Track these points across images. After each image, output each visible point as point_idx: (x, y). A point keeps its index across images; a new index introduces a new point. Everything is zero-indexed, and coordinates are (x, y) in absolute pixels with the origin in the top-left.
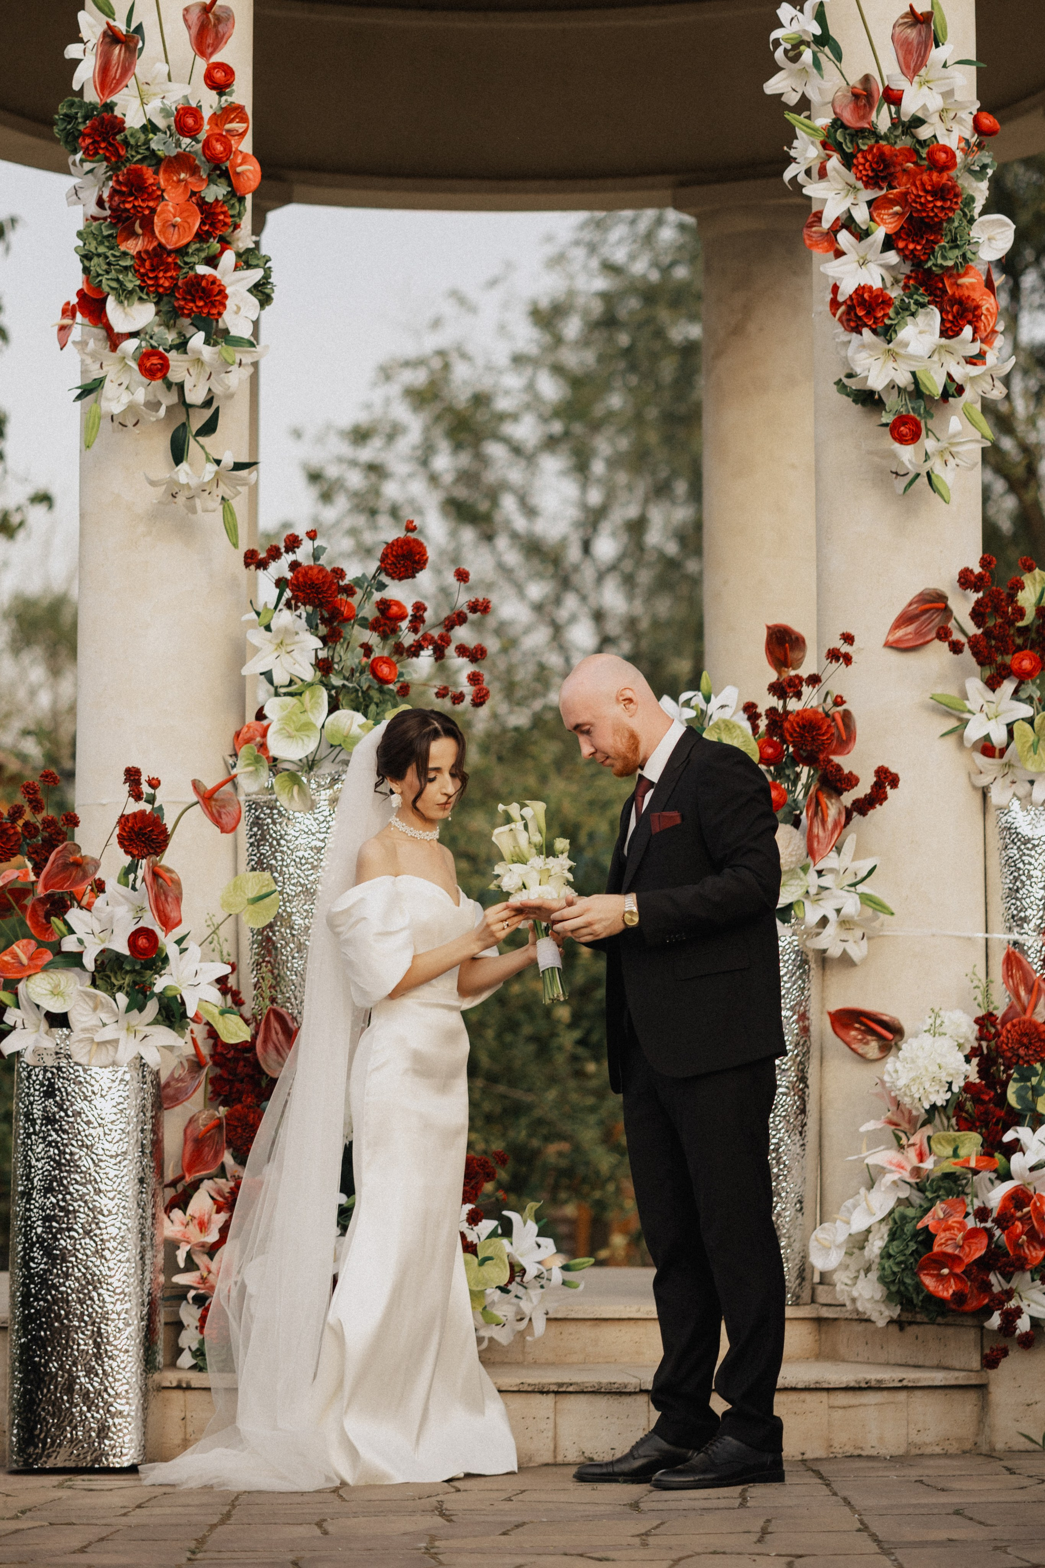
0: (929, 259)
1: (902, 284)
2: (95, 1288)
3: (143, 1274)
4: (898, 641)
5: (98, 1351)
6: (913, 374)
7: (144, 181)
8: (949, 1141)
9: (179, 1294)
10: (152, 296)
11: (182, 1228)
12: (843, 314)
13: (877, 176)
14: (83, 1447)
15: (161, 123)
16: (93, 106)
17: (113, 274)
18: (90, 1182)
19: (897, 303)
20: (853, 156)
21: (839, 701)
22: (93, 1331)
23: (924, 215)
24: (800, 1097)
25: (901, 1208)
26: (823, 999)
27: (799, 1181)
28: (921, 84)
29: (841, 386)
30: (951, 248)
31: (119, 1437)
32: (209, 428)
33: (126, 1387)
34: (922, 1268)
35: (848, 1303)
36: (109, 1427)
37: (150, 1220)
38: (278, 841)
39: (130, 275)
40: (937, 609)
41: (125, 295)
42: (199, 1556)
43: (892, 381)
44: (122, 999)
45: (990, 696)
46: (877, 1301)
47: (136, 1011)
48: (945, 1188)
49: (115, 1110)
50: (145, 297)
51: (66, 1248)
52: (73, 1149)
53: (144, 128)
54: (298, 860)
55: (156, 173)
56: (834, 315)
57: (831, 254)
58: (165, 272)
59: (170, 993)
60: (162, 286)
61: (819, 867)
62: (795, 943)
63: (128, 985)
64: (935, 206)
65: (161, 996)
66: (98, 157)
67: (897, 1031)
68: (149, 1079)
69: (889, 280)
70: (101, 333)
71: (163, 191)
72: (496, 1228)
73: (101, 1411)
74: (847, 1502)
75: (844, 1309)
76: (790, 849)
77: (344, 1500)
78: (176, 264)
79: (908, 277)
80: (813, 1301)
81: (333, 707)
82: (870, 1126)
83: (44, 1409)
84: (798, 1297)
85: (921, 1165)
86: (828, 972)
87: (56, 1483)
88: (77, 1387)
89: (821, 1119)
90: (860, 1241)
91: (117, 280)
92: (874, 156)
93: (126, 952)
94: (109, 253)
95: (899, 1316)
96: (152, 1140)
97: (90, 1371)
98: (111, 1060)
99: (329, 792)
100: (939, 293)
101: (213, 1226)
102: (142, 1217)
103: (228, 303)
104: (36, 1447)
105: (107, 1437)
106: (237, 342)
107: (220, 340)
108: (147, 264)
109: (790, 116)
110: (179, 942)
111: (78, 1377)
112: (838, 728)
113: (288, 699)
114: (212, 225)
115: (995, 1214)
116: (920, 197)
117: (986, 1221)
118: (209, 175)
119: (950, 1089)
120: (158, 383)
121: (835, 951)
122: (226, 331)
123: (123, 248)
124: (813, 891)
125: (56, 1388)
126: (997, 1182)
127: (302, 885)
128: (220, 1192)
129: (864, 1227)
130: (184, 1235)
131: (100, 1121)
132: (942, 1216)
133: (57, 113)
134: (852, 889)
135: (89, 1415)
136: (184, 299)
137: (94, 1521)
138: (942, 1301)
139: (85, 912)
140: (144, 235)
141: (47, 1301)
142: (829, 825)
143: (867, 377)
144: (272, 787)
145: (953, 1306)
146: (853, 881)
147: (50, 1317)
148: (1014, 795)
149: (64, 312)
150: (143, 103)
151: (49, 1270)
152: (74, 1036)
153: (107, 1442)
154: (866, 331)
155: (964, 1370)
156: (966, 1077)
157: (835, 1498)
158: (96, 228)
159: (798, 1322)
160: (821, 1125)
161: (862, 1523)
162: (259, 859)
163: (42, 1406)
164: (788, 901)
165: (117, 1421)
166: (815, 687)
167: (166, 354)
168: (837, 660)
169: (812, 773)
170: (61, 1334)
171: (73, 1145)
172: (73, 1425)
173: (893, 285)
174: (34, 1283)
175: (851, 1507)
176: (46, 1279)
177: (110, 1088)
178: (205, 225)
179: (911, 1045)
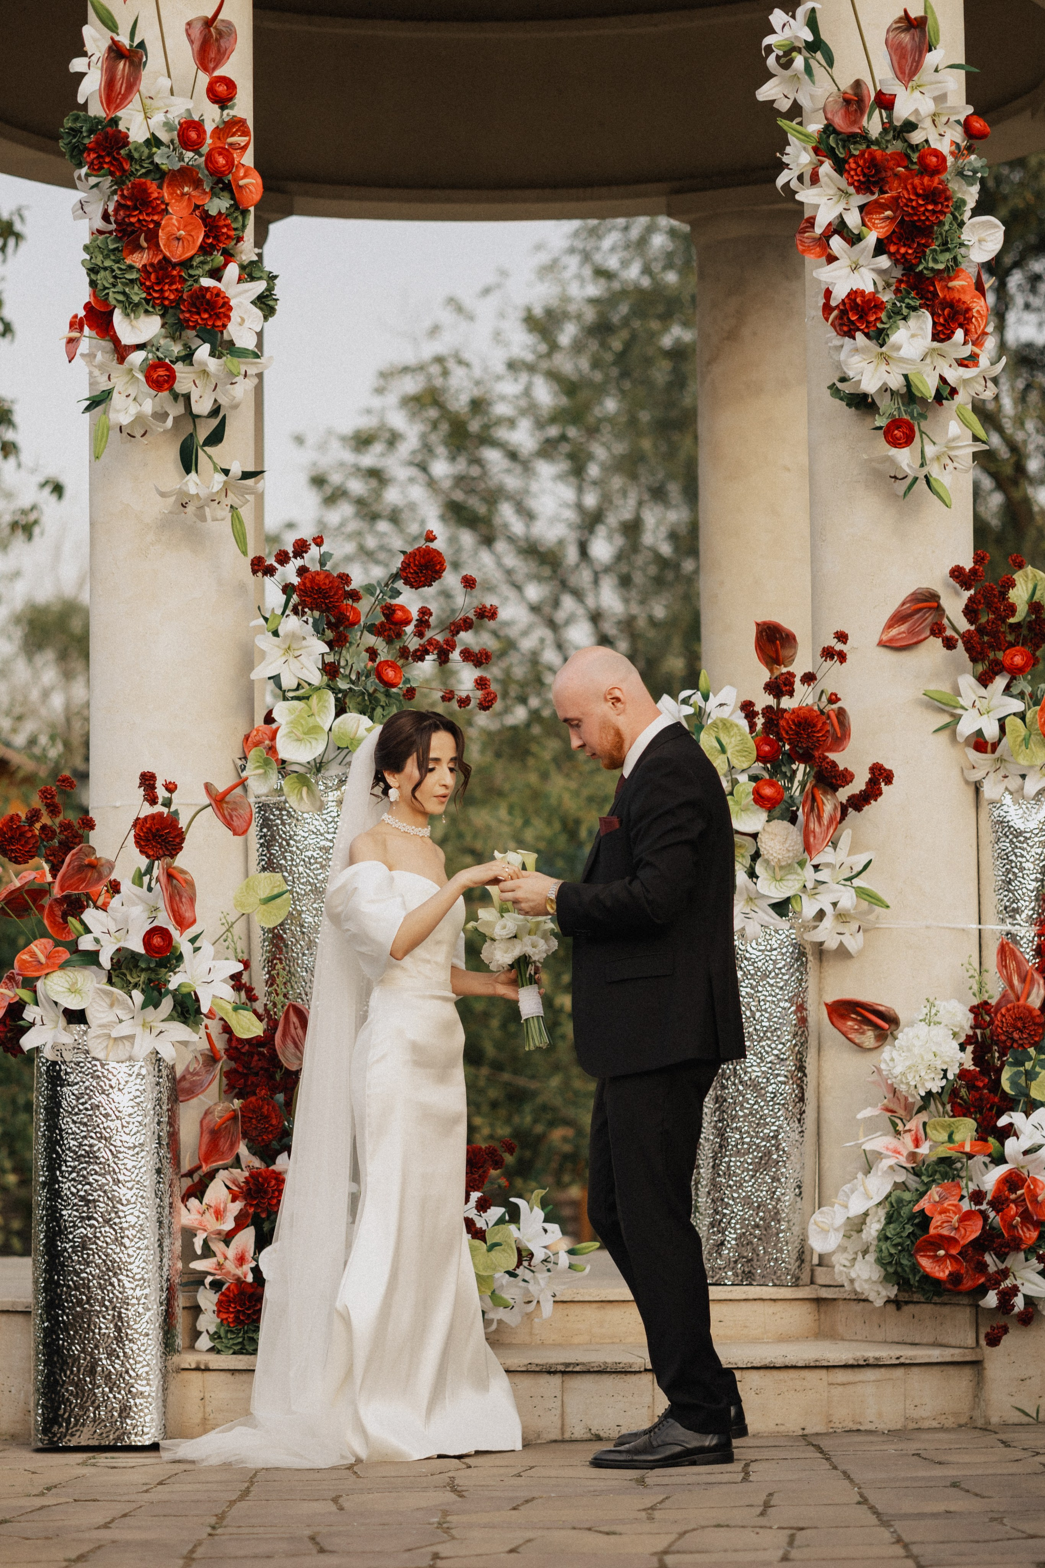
0: (920, 262)
1: (893, 288)
2: (115, 1274)
3: (161, 1261)
4: (891, 640)
5: (119, 1335)
6: (906, 377)
7: (148, 195)
8: (943, 1127)
9: (197, 1280)
10: (158, 308)
11: (199, 1217)
12: (836, 318)
13: (868, 180)
14: (105, 1426)
15: (164, 137)
16: (98, 121)
17: (120, 288)
18: (109, 1173)
19: (889, 306)
20: (845, 161)
21: (834, 699)
22: (114, 1315)
23: (916, 218)
24: (798, 1085)
25: (898, 1192)
26: (820, 990)
27: (798, 1167)
28: (914, 89)
29: (834, 390)
30: (942, 251)
31: (140, 1417)
32: (216, 437)
33: (147, 1369)
34: (918, 1250)
35: (846, 1284)
36: (130, 1407)
37: (167, 1209)
38: (287, 841)
39: (136, 288)
40: (930, 608)
41: (131, 308)
42: (219, 1531)
43: (885, 384)
44: (138, 996)
45: (982, 691)
46: (875, 1282)
47: (151, 1008)
48: (940, 1172)
49: (132, 1103)
50: (151, 309)
51: (86, 1236)
52: (92, 1141)
53: (148, 142)
54: (307, 860)
55: (160, 186)
56: (827, 320)
57: (823, 259)
58: (171, 284)
59: (184, 990)
60: (167, 298)
61: (815, 862)
62: (793, 936)
63: (144, 983)
64: (927, 210)
65: (175, 993)
66: (102, 172)
67: (892, 1020)
68: (164, 1073)
69: (881, 285)
70: (108, 345)
71: (167, 205)
72: (503, 1215)
73: (123, 1392)
74: (846, 1475)
75: (842, 1289)
76: (787, 845)
77: (359, 1477)
78: (181, 276)
79: (900, 281)
80: (812, 1282)
81: (341, 710)
82: (868, 1112)
83: (67, 1390)
84: (798, 1279)
85: (917, 1150)
86: (825, 964)
87: (80, 1461)
88: (100, 1369)
89: (819, 1107)
90: (857, 1225)
91: (124, 293)
92: (865, 161)
93: (142, 951)
94: (115, 267)
95: (896, 1295)
96: (168, 1132)
97: (111, 1354)
98: (128, 1055)
100: (930, 296)
101: (228, 1214)
102: (159, 1206)
103: (232, 314)
104: (61, 1426)
105: (128, 1416)
106: (243, 353)
107: (225, 352)
108: (153, 276)
109: (783, 123)
110: (193, 941)
111: (100, 1359)
112: (833, 725)
113: (295, 703)
114: (217, 238)
115: (989, 1197)
116: (912, 201)
117: (981, 1204)
118: (212, 188)
119: (945, 1076)
120: (165, 394)
121: (832, 944)
122: (231, 343)
123: (128, 261)
124: (810, 885)
125: (79, 1370)
126: (991, 1166)
127: (311, 884)
128: (234, 1182)
129: (862, 1211)
130: (200, 1223)
131: (118, 1114)
132: (937, 1199)
133: (63, 127)
134: (848, 883)
135: (111, 1395)
136: (189, 311)
137: (119, 1498)
138: (937, 1282)
139: (101, 912)
140: (149, 248)
141: (69, 1287)
142: (825, 821)
143: (860, 381)
144: (281, 789)
145: (949, 1286)
146: (848, 874)
147: (72, 1301)
148: (1007, 789)
149: (72, 325)
150: (147, 118)
151: (70, 1257)
152: (92, 1032)
153: (129, 1421)
154: (859, 335)
155: (960, 1347)
156: (961, 1064)
157: (835, 1472)
158: (102, 242)
159: (798, 1303)
160: (819, 1113)
161: (861, 1495)
162: (269, 859)
163: (65, 1386)
164: (785, 895)
165: (138, 1401)
166: (809, 685)
167: (173, 365)
168: (832, 658)
169: (808, 770)
170: (82, 1319)
171: (92, 1137)
172: (95, 1405)
173: (885, 289)
174: (56, 1269)
175: (851, 1480)
176: (68, 1266)
177: (126, 1082)
178: (208, 238)
179: (907, 1034)
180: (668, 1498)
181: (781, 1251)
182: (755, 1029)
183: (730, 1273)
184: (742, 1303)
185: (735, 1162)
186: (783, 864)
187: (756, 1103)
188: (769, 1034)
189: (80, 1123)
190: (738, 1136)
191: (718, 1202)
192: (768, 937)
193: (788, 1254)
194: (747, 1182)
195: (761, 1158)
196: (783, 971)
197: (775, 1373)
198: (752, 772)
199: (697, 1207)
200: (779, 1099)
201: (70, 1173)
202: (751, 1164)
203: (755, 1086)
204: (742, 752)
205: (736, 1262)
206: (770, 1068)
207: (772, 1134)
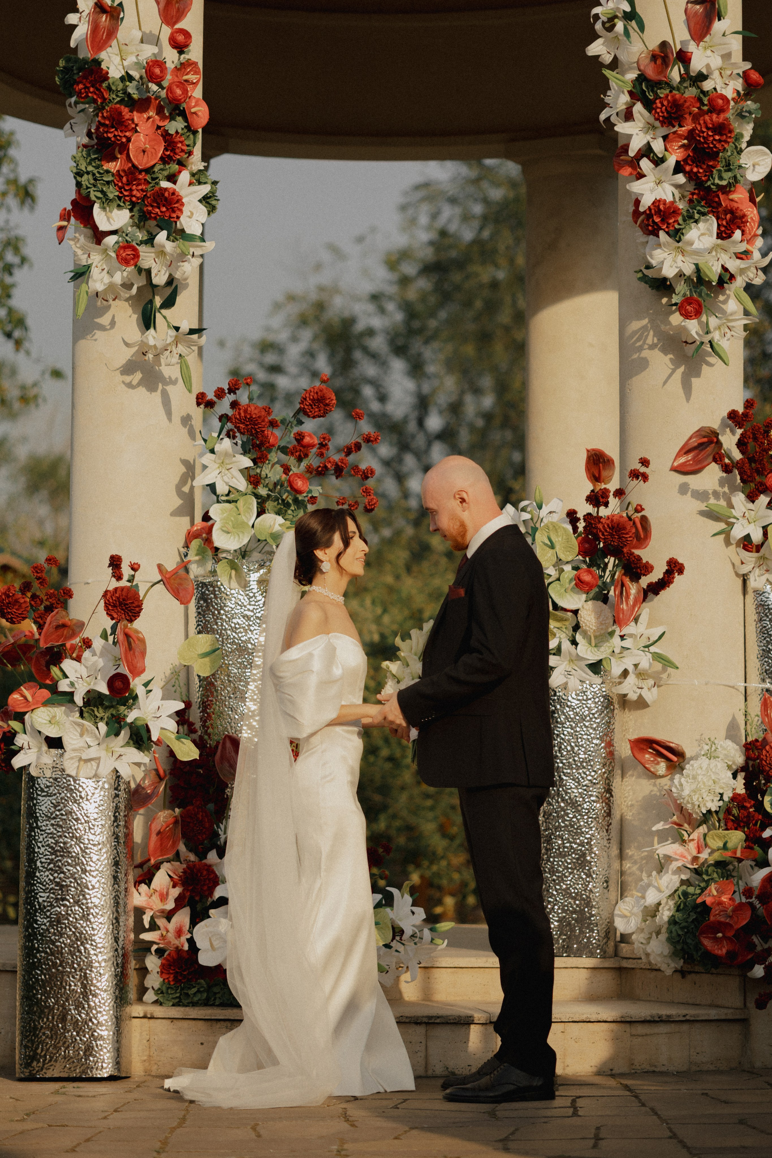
0: (708, 179)
1: (687, 199)
2: (82, 944)
3: (118, 933)
4: (680, 465)
5: (85, 991)
6: (697, 265)
7: (122, 117)
8: (720, 837)
9: (145, 948)
10: (127, 204)
11: (147, 899)
12: (643, 221)
13: (669, 116)
14: (73, 1062)
15: (135, 74)
16: (85, 61)
17: (99, 187)
18: (79, 864)
19: (683, 212)
20: (653, 102)
21: (639, 509)
22: (81, 975)
23: (705, 146)
24: (606, 804)
25: (684, 887)
26: (624, 731)
27: (605, 866)
28: (705, 48)
29: (640, 275)
30: (726, 171)
31: (100, 1055)
32: (169, 303)
33: (105, 1017)
34: (701, 933)
35: (642, 957)
36: (93, 1048)
37: (123, 892)
38: (218, 611)
39: (111, 187)
40: (711, 443)
41: (106, 201)
43: (680, 271)
44: (103, 727)
45: (750, 505)
46: (665, 956)
47: (113, 736)
48: (716, 872)
49: (97, 811)
50: (122, 204)
51: (60, 913)
52: (66, 839)
53: (122, 79)
54: (233, 625)
55: (131, 111)
56: (635, 222)
57: (634, 176)
58: (137, 185)
59: (139, 723)
60: (134, 196)
61: (621, 633)
62: (604, 689)
63: (108, 717)
64: (714, 140)
65: (131, 725)
66: (87, 100)
67: (680, 754)
68: (122, 787)
69: (677, 196)
70: (89, 232)
71: (137, 125)
72: (381, 901)
73: (87, 1036)
74: (653, 1112)
75: (639, 961)
76: (600, 619)
78: (145, 180)
79: (691, 194)
80: (615, 955)
81: (261, 511)
82: (659, 826)
83: (44, 1034)
84: (604, 952)
85: (699, 855)
86: (627, 712)
87: (54, 1089)
88: (69, 1017)
89: (621, 821)
90: (653, 912)
91: (102, 192)
92: (669, 102)
93: (106, 692)
94: (95, 171)
95: (681, 967)
96: (124, 833)
97: (78, 1006)
98: (94, 773)
100: (715, 205)
101: (170, 897)
103: (184, 209)
104: (39, 1062)
105: (91, 1054)
106: (190, 238)
107: (178, 237)
108: (124, 179)
109: (607, 73)
110: (146, 685)
111: (70, 1010)
112: (636, 529)
113: (227, 505)
114: (173, 150)
115: (756, 893)
116: (703, 132)
117: (751, 898)
118: (170, 114)
119: (721, 799)
120: (131, 269)
121: (633, 696)
122: (183, 231)
123: (105, 168)
124: (617, 651)
125: (53, 1018)
126: (756, 868)
127: (236, 644)
128: (175, 872)
129: (656, 901)
130: (148, 904)
131: (86, 819)
132: (715, 893)
133: (58, 66)
134: (647, 649)
135: (78, 1038)
136: (152, 206)
137: (82, 1124)
138: (717, 957)
139: (75, 662)
140: (121, 157)
141: (46, 953)
142: (631, 602)
143: (660, 268)
144: (215, 571)
145: (724, 961)
146: (646, 643)
147: (48, 964)
148: (768, 580)
149: (62, 216)
150: (122, 59)
151: (48, 930)
152: (66, 756)
153: (91, 1059)
154: (661, 234)
155: (732, 1008)
156: (734, 789)
157: (643, 1108)
158: (85, 153)
159: (604, 971)
160: (621, 825)
161: (670, 1131)
162: (205, 624)
163: (43, 1031)
164: (599, 658)
165: (98, 1042)
166: (619, 499)
167: (138, 247)
168: (637, 478)
169: (617, 562)
170: (56, 978)
171: (66, 837)
172: (66, 1045)
173: (680, 199)
174: (37, 939)
175: (659, 1117)
176: (46, 937)
177: (93, 794)
178: (167, 151)
179: (692, 766)
180: (517, 1130)
181: (592, 931)
182: (574, 760)
184: (563, 971)
186: (597, 634)
187: (575, 817)
188: (584, 764)
189: (57, 825)
190: (560, 842)
192: (583, 690)
193: (597, 934)
194: (567, 877)
195: (578, 859)
196: (596, 716)
197: (590, 1026)
198: (574, 563)
200: (591, 814)
201: (49, 864)
202: (570, 864)
203: (573, 804)
204: (567, 548)
206: (585, 790)
207: (586, 841)
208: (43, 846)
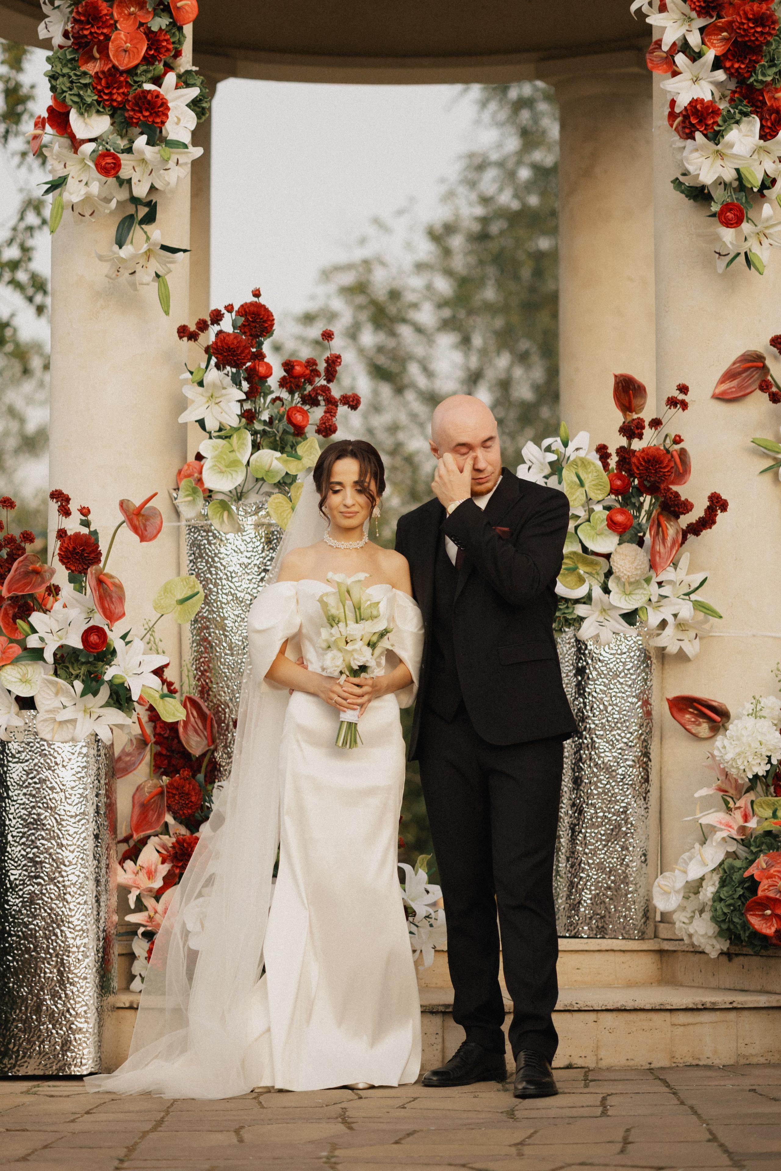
0: (751, 76)
1: (728, 98)
2: (59, 926)
3: (98, 914)
4: (724, 393)
5: (62, 979)
6: (739, 170)
7: (100, 12)
8: (768, 805)
9: (131, 931)
10: (107, 109)
11: (133, 876)
12: (679, 124)
13: (708, 6)
14: (49, 1058)
17: (75, 91)
18: (54, 839)
19: (724, 112)
21: (678, 440)
22: (57, 961)
23: (747, 39)
24: (643, 768)
25: (730, 860)
26: (662, 688)
27: (644, 837)
29: (677, 183)
30: (770, 67)
31: (79, 1050)
32: (149, 219)
33: (85, 1008)
34: (749, 910)
35: (685, 938)
36: (71, 1042)
37: (104, 871)
38: (212, 558)
39: (89, 91)
40: (757, 368)
41: (85, 108)
43: (719, 177)
44: (79, 685)
46: (710, 937)
47: (90, 696)
48: (766, 843)
49: (74, 778)
50: (102, 110)
51: (34, 892)
52: (39, 810)
54: (229, 574)
55: (111, 6)
56: (672, 126)
57: (669, 74)
58: (118, 89)
59: (117, 681)
60: (115, 100)
61: (659, 579)
62: (640, 642)
63: (84, 675)
64: (756, 32)
65: (110, 683)
67: (724, 714)
68: (102, 752)
69: (718, 94)
70: (65, 139)
71: (116, 22)
73: (64, 1029)
74: (694, 1111)
75: (681, 943)
76: (635, 564)
77: (263, 1107)
78: (127, 82)
79: (734, 92)
80: (656, 936)
81: (256, 447)
82: (704, 792)
83: (17, 1027)
84: (643, 933)
85: (746, 824)
86: (666, 667)
87: (24, 1089)
88: (44, 1008)
89: (661, 788)
90: (696, 887)
91: (79, 95)
93: (80, 646)
94: (72, 74)
95: (728, 949)
96: (105, 803)
97: (55, 995)
98: (70, 736)
99: (255, 518)
100: (759, 104)
101: (158, 874)
102: (97, 867)
103: (170, 114)
104: (11, 1058)
105: (69, 1049)
106: (175, 145)
107: (159, 142)
108: (103, 82)
110: (124, 637)
111: (45, 1000)
112: (675, 463)
113: (220, 441)
114: (158, 50)
116: (743, 24)
118: (154, 9)
119: (769, 762)
120: (111, 180)
121: (673, 649)
122: (167, 136)
123: (83, 69)
124: (654, 599)
125: (26, 1009)
127: (232, 595)
128: (164, 847)
129: (700, 875)
130: (135, 882)
131: (62, 787)
132: (765, 866)
134: (687, 597)
135: (54, 1031)
136: (133, 110)
138: (765, 938)
139: (45, 614)
140: (100, 59)
141: (18, 937)
142: (669, 543)
143: (698, 175)
144: (207, 514)
145: (774, 941)
146: (687, 591)
147: (21, 949)
149: (36, 125)
151: (20, 911)
152: (40, 717)
153: (69, 1054)
154: (698, 135)
157: (682, 1107)
158: (61, 54)
159: (642, 953)
160: (661, 792)
161: (711, 1133)
163: (15, 1024)
164: (634, 607)
165: (77, 1036)
166: (656, 429)
167: (119, 155)
168: (675, 406)
169: (654, 501)
170: (30, 964)
171: (39, 807)
172: (41, 1040)
173: (721, 99)
174: (8, 921)
175: (699, 1116)
176: (18, 919)
177: (70, 759)
178: (151, 50)
179: (737, 726)
180: (535, 1132)
181: (630, 909)
182: (608, 721)
183: (586, 928)
184: (597, 954)
185: (591, 833)
186: (632, 580)
187: (608, 783)
188: (619, 725)
189: (30, 795)
190: (593, 812)
191: (575, 866)
192: (618, 643)
193: (635, 912)
194: (601, 850)
195: (612, 830)
196: (631, 671)
197: (625, 1015)
198: (606, 503)
199: (558, 872)
200: (627, 780)
201: (22, 837)
202: (603, 835)
203: (608, 769)
204: (598, 486)
205: (591, 918)
206: (620, 754)
207: (621, 810)
208: (14, 818)
